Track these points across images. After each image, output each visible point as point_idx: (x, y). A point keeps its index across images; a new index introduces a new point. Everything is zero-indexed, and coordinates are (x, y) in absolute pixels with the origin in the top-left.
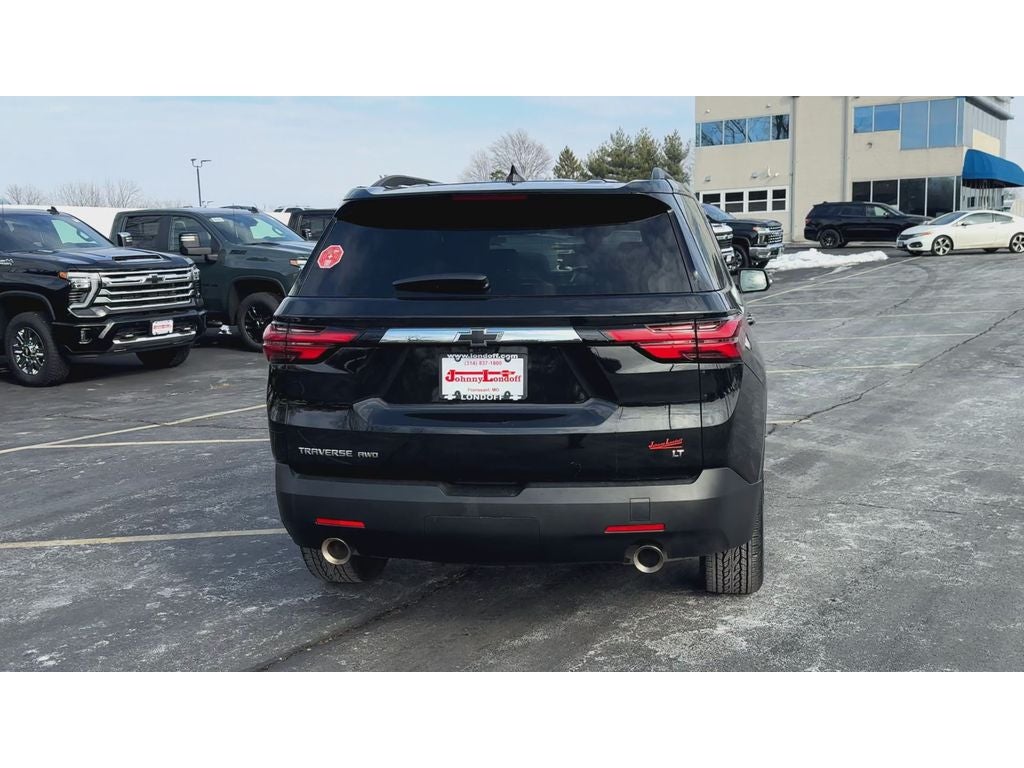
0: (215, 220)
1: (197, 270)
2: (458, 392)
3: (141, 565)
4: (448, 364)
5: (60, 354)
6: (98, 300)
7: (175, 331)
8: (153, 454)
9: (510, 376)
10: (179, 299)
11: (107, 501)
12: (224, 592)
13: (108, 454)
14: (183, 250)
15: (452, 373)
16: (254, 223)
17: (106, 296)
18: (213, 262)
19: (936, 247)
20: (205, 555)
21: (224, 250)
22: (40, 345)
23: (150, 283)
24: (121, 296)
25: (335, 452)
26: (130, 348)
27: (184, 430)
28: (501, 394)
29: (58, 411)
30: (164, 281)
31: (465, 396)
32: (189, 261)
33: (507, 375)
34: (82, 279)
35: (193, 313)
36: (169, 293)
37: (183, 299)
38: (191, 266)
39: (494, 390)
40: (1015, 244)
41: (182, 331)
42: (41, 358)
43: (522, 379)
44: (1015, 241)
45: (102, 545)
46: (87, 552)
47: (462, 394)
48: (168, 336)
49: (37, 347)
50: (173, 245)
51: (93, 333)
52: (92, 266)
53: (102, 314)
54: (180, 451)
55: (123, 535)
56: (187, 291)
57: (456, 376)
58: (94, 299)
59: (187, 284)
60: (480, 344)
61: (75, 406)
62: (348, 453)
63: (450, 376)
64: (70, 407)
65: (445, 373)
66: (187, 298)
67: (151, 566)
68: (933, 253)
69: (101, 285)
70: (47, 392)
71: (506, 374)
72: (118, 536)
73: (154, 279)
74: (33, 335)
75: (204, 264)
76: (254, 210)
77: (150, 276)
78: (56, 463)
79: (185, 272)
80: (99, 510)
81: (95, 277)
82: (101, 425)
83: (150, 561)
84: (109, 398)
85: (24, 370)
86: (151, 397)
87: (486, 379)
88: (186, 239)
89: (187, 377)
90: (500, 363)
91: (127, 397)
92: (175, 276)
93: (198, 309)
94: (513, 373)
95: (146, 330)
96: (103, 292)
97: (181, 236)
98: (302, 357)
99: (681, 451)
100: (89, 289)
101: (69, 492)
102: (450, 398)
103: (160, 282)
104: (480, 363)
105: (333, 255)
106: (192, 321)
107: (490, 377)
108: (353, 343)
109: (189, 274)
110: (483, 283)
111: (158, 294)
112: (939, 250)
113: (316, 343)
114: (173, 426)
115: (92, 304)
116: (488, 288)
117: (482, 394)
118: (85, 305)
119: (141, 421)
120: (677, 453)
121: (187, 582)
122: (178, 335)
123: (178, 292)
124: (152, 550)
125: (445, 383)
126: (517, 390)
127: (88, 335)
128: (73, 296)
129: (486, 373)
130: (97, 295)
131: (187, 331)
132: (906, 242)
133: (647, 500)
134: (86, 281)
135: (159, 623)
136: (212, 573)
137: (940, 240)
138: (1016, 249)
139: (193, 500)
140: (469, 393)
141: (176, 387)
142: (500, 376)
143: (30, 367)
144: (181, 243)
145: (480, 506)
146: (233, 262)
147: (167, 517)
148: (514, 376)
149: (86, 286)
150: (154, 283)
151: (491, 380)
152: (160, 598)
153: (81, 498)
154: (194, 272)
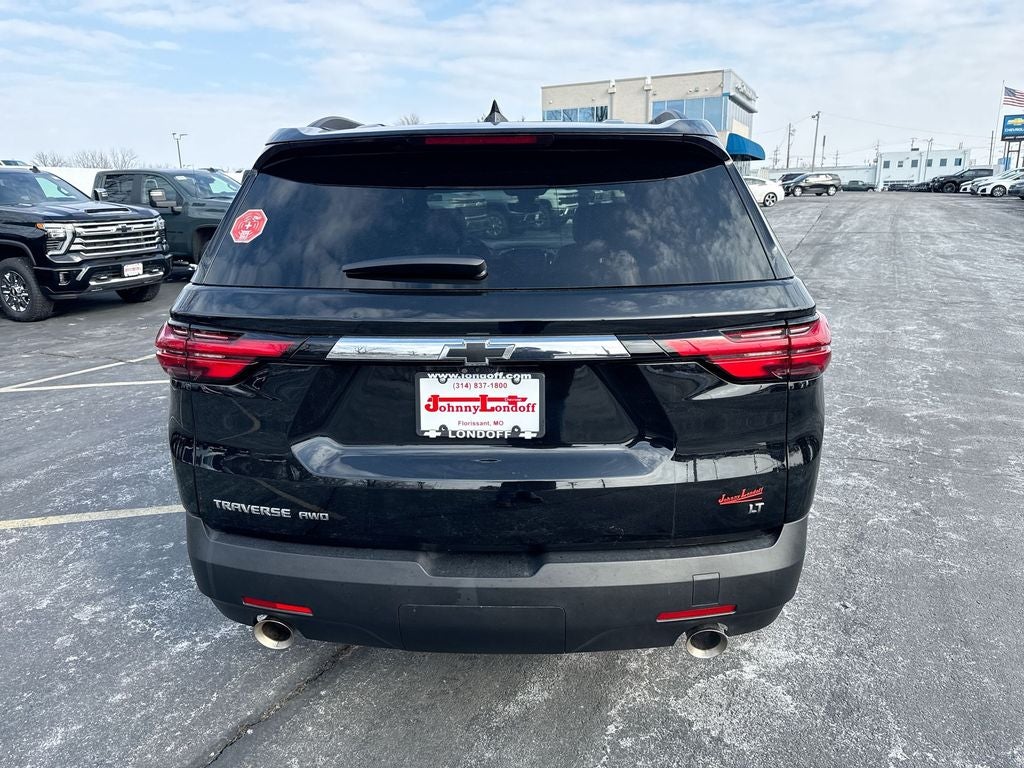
0: (179, 178)
1: (162, 221)
2: (444, 427)
3: (66, 564)
4: (428, 386)
5: (43, 293)
6: (73, 248)
7: (144, 272)
8: (111, 398)
9: (519, 404)
10: (147, 245)
11: (53, 462)
12: (153, 613)
13: (68, 398)
14: (153, 204)
15: (435, 399)
16: (212, 181)
17: (81, 244)
18: (179, 213)
20: (140, 545)
21: (187, 204)
22: (24, 286)
23: (120, 232)
24: (95, 244)
25: (266, 510)
26: (106, 288)
27: (145, 369)
28: (506, 429)
29: (36, 347)
30: (133, 230)
31: (454, 433)
32: (155, 212)
33: (515, 403)
34: (57, 230)
35: (161, 256)
36: (138, 240)
37: (151, 245)
38: (156, 217)
39: (496, 423)
41: (151, 272)
42: (26, 298)
43: (537, 408)
45: (31, 529)
46: (11, 541)
47: (451, 428)
48: (139, 277)
49: (22, 288)
50: (145, 198)
51: (70, 276)
52: (68, 218)
53: (77, 259)
54: (137, 394)
55: (57, 512)
56: (154, 238)
57: (440, 404)
58: (69, 246)
59: (153, 232)
60: (479, 364)
61: (53, 342)
62: (285, 512)
63: (431, 403)
64: (47, 342)
65: (424, 401)
66: (154, 244)
67: (77, 564)
69: (75, 235)
70: (32, 327)
71: (513, 401)
72: (51, 514)
73: (124, 229)
74: (17, 278)
75: (170, 215)
76: (212, 170)
77: (120, 226)
78: (16, 410)
79: (152, 222)
80: (40, 474)
81: (69, 228)
82: (72, 363)
83: (79, 556)
84: (86, 333)
85: (14, 308)
86: (122, 332)
87: (484, 409)
88: (153, 194)
89: (157, 311)
90: (505, 386)
91: (101, 332)
92: (142, 226)
93: (165, 253)
94: (524, 400)
95: (119, 272)
96: (77, 240)
97: (150, 191)
98: (209, 374)
99: (760, 505)
100: (64, 239)
101: (18, 449)
102: (433, 435)
103: (128, 231)
104: (476, 385)
105: (252, 223)
106: (160, 264)
107: (490, 405)
108: (285, 356)
109: (155, 224)
110: (478, 269)
111: (128, 241)
113: (230, 355)
114: (137, 363)
115: (68, 251)
116: (484, 277)
117: (480, 428)
118: (62, 251)
119: (110, 358)
120: (755, 508)
121: (112, 593)
122: (147, 276)
123: (146, 239)
124: (84, 538)
125: (425, 415)
126: (530, 424)
127: (67, 277)
128: (49, 244)
129: (484, 399)
130: (72, 243)
131: (156, 272)
133: (716, 576)
134: (61, 230)
135: (65, 678)
136: (143, 576)
138: (767, 204)
139: (139, 459)
140: (459, 428)
141: (147, 321)
142: (506, 404)
143: (18, 305)
144: (150, 197)
145: (479, 591)
146: (195, 213)
147: (111, 485)
148: (525, 404)
149: (62, 235)
150: (124, 232)
151: (492, 409)
152: (77, 627)
153: (28, 456)
154: (159, 223)
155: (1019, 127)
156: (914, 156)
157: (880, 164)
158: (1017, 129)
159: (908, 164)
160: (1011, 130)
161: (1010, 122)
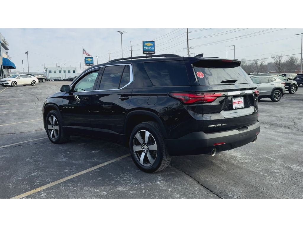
15: (234, 102)
19: (13, 84)
33: (241, 102)
39: (240, 105)
40: (33, 84)
44: (32, 83)
47: (236, 107)
60: (243, 95)
68: (12, 86)
90: (240, 99)
102: (234, 108)
112: (13, 85)
125: (233, 105)
126: (243, 105)
129: (238, 102)
132: (3, 83)
137: (13, 82)
138: (33, 85)
155: (90, 61)
156: (59, 69)
157: (48, 72)
158: (89, 62)
159: (58, 72)
160: (88, 62)
161: (87, 59)
